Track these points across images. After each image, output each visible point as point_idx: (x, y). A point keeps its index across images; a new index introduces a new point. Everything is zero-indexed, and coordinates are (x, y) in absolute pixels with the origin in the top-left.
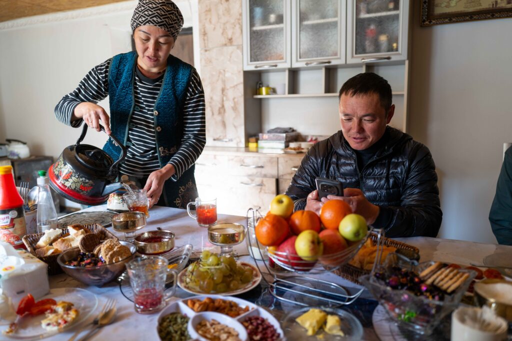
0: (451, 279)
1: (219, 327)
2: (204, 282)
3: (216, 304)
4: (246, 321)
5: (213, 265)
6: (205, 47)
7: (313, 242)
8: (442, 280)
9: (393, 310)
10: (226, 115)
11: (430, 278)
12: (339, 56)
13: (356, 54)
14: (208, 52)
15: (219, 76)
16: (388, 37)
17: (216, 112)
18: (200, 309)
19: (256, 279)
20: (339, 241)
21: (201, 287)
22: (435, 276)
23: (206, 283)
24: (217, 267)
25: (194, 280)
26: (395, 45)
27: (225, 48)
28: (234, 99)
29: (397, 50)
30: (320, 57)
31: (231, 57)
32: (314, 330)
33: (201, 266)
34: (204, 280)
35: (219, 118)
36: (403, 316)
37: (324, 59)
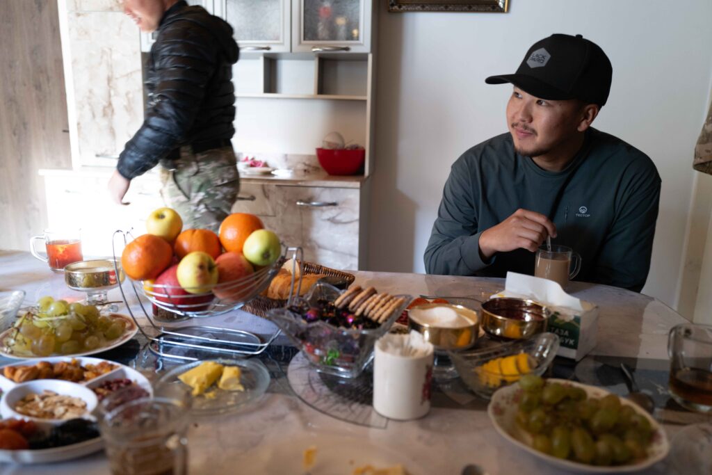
0: (383, 306)
1: (55, 399)
2: (38, 342)
3: (57, 370)
4: (102, 387)
5: (56, 316)
6: (77, 9)
7: (201, 267)
8: (373, 308)
9: (313, 352)
10: (116, 117)
11: (359, 307)
12: (281, 41)
13: (304, 39)
14: (81, 18)
15: (102, 57)
16: (346, 19)
17: (99, 112)
18: (24, 377)
19: (130, 332)
20: (241, 265)
21: (33, 350)
22: (365, 304)
23: (41, 341)
24: (63, 317)
25: (23, 340)
26: (355, 32)
27: (110, 14)
28: (127, 94)
29: (358, 38)
30: (256, 40)
31: (120, 29)
32: (201, 388)
33: (37, 318)
34: (38, 338)
35: (104, 123)
36: (325, 358)
37: (261, 44)
